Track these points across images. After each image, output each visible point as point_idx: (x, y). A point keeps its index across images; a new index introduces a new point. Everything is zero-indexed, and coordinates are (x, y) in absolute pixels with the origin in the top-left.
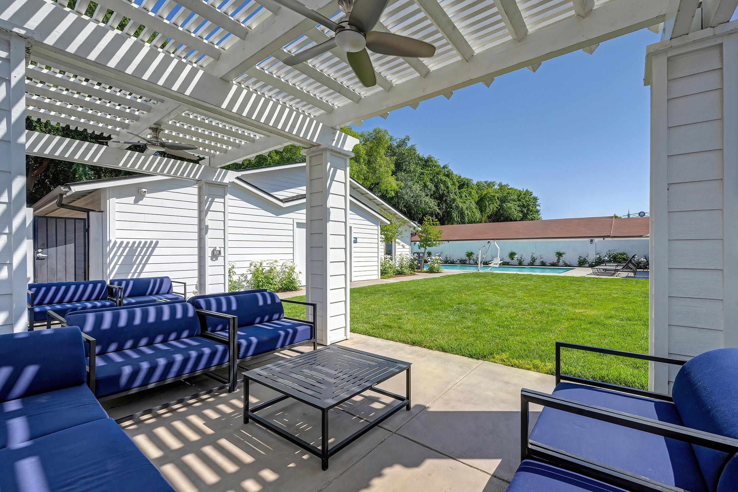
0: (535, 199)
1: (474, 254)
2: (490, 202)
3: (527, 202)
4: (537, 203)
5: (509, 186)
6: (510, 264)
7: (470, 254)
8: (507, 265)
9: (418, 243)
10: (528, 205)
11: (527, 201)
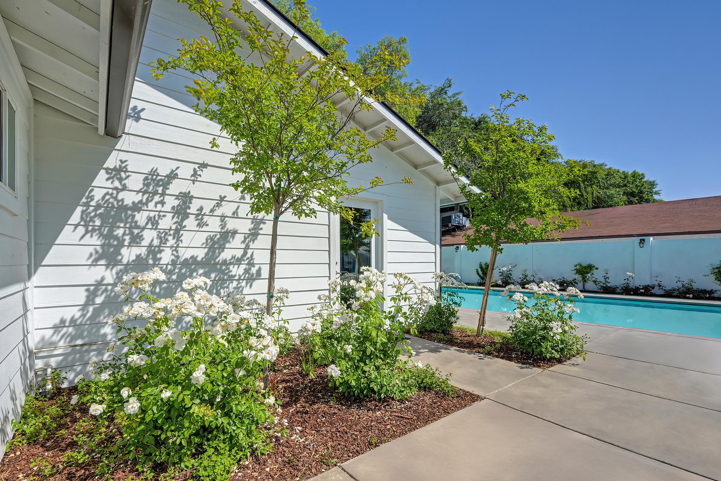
0: (652, 184)
1: (597, 269)
2: (586, 183)
3: (639, 188)
4: (654, 190)
5: (606, 165)
6: (716, 295)
7: (585, 268)
8: (707, 299)
9: (462, 246)
10: (641, 192)
11: (639, 186)
